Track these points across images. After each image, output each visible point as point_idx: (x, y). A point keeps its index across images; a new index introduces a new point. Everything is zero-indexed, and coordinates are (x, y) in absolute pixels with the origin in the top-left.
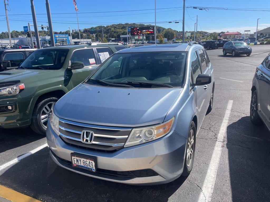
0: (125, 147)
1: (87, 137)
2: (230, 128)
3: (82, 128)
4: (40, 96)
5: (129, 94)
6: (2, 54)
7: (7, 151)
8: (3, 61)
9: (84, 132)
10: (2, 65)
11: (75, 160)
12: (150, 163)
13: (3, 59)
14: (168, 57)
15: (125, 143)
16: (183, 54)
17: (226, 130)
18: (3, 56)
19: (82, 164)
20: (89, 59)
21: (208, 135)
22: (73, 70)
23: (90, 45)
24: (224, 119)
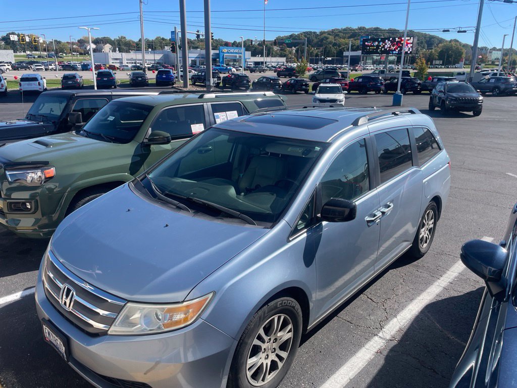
0: (109, 333)
1: (67, 296)
2: (431, 309)
3: (64, 279)
4: (79, 190)
5: (167, 226)
6: (71, 100)
8: (72, 112)
9: (65, 287)
10: (69, 119)
11: (47, 332)
12: (145, 374)
13: (72, 108)
14: (290, 151)
15: (111, 326)
16: (318, 149)
17: (417, 313)
18: (73, 103)
19: (54, 342)
20: (192, 125)
21: (368, 317)
22: (152, 146)
23: (201, 97)
24: (436, 283)
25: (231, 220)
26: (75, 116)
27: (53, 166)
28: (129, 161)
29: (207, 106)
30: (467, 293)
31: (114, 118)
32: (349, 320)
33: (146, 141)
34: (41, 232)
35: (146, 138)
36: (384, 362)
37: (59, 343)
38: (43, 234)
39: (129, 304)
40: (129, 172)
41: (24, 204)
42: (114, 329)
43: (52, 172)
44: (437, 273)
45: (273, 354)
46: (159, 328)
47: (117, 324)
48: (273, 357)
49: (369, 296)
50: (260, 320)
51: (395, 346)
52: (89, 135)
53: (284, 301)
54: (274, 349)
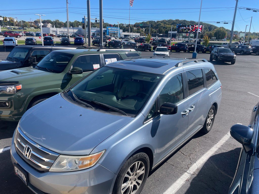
0: (50, 171)
1: (28, 151)
2: (213, 159)
4: (34, 96)
5: (81, 115)
6: (31, 50)
7: (2, 140)
8: (31, 57)
9: (27, 147)
10: (29, 60)
11: (16, 170)
13: (31, 55)
14: (144, 78)
15: (51, 167)
16: (158, 78)
17: (206, 161)
18: (32, 52)
19: (20, 175)
20: (93, 65)
21: (182, 163)
22: (73, 75)
23: (98, 51)
24: (215, 146)
25: (114, 113)
26: (33, 59)
27: (21, 84)
28: (61, 82)
29: (102, 55)
30: (230, 151)
31: (53, 60)
32: (172, 164)
33: (69, 72)
34: (14, 118)
35: (70, 71)
36: (190, 185)
37: (23, 176)
38: (15, 119)
39: (61, 156)
40: (61, 88)
41: (5, 103)
42: (52, 169)
43: (20, 87)
44: (215, 141)
45: (135, 181)
46: (76, 168)
47: (54, 166)
48: (134, 183)
49: (182, 152)
50: (128, 164)
51: (195, 177)
52: (40, 68)
53: (141, 155)
54: (135, 179)
